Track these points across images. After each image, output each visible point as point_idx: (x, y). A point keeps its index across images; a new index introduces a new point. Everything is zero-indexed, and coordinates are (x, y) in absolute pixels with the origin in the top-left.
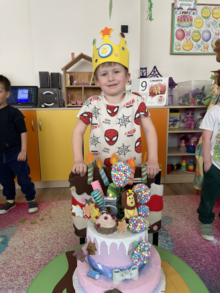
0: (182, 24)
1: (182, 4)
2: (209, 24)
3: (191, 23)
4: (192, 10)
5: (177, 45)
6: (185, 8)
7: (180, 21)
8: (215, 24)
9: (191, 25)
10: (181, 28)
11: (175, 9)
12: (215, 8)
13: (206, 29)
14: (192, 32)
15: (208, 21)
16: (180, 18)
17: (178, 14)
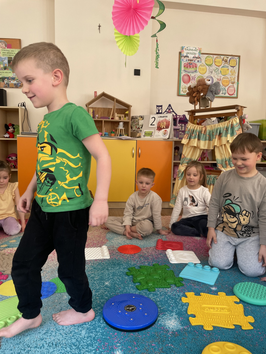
0: (188, 70)
1: (188, 53)
2: (212, 70)
3: (195, 69)
4: (197, 58)
5: (183, 87)
6: (191, 56)
7: (186, 67)
8: (217, 71)
9: (196, 71)
10: (187, 73)
11: (182, 57)
12: (217, 58)
13: (209, 75)
14: (196, 78)
15: (211, 68)
16: (186, 64)
17: (184, 61)
